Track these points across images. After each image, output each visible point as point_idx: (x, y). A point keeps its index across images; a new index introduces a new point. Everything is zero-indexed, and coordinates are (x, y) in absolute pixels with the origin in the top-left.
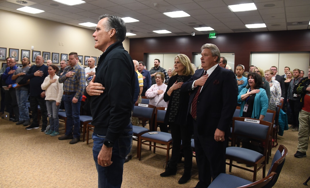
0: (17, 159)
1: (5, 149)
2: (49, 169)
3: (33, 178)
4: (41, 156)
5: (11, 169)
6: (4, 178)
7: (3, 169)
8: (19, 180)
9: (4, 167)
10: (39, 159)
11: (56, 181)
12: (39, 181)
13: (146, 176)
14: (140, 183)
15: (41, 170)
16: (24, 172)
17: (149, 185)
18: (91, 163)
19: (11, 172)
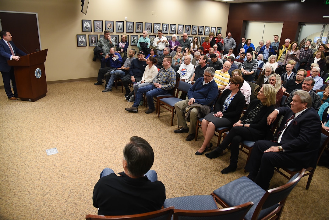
0: (98, 125)
1: (93, 115)
2: (118, 137)
3: (103, 144)
4: (116, 125)
5: (91, 133)
6: (83, 140)
7: (85, 133)
8: (93, 143)
9: (87, 130)
10: (114, 127)
11: (118, 149)
12: (106, 147)
13: (192, 158)
14: (184, 163)
15: (111, 137)
16: (99, 137)
17: (190, 166)
18: (153, 136)
19: (90, 136)
